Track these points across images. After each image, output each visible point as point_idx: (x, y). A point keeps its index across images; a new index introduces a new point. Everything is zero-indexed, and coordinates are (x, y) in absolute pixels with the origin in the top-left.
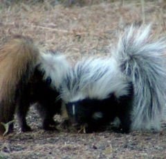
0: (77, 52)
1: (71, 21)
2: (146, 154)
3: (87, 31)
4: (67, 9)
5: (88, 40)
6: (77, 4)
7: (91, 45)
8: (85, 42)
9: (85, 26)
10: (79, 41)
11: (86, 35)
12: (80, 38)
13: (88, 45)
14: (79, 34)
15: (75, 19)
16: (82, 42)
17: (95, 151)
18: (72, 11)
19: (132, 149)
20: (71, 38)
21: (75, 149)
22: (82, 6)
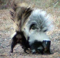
0: (4, 24)
1: (2, 14)
2: (27, 57)
3: (8, 17)
4: (1, 10)
5: (8, 20)
6: (4, 8)
7: (9, 22)
8: (7, 21)
9: (7, 16)
10: (5, 20)
11: (8, 19)
12: (5, 19)
13: (8, 22)
14: (5, 18)
15: (4, 13)
16: (6, 21)
17: (11, 56)
18: (3, 11)
19: (23, 55)
20: (3, 19)
21: (4, 55)
22: (6, 9)
